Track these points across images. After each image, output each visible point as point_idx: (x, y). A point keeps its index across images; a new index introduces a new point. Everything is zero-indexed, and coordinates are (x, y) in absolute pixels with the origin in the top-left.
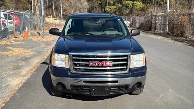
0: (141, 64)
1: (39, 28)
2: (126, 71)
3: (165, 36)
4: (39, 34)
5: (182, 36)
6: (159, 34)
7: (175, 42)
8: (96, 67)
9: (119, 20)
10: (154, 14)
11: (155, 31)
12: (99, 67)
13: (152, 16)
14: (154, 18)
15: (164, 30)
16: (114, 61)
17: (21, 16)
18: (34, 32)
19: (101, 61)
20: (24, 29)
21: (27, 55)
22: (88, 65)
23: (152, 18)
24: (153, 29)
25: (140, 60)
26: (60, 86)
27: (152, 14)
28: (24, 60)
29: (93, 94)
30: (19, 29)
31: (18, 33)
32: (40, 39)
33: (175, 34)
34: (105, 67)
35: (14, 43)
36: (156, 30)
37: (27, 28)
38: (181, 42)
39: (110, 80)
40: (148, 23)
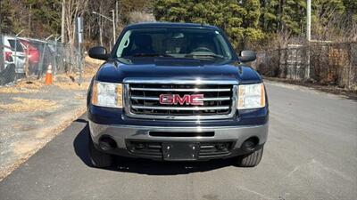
0: (257, 103)
1: (73, 70)
2: (231, 115)
3: (304, 85)
4: (73, 80)
5: (335, 84)
6: (293, 82)
7: (324, 93)
8: (173, 106)
9: (217, 32)
10: (284, 47)
11: (285, 78)
12: (179, 105)
13: (279, 50)
14: (283, 55)
15: (302, 75)
16: (207, 95)
17: (41, 46)
18: (64, 76)
19: (182, 94)
20: (45, 69)
21: (49, 110)
22: (158, 101)
23: (280, 54)
24: (282, 75)
25: (255, 96)
26: (106, 144)
27: (279, 47)
28: (42, 117)
29: (168, 157)
30: (36, 70)
31: (34, 76)
32: (75, 86)
33: (322, 81)
34: (190, 106)
35: (27, 91)
36: (288, 76)
37: (50, 67)
38: (335, 93)
39: (199, 129)
40: (272, 64)
